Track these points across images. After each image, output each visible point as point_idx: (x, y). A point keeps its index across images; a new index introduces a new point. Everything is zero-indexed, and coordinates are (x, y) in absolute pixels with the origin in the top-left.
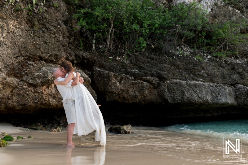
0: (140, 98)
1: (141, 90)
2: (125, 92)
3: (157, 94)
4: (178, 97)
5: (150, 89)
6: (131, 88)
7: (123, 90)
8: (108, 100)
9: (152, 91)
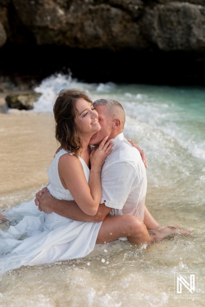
0: (104, 39)
1: (106, 23)
2: (76, 29)
3: (138, 32)
4: (178, 38)
5: (124, 23)
6: (88, 19)
7: (72, 25)
8: (39, 42)
9: (129, 25)
